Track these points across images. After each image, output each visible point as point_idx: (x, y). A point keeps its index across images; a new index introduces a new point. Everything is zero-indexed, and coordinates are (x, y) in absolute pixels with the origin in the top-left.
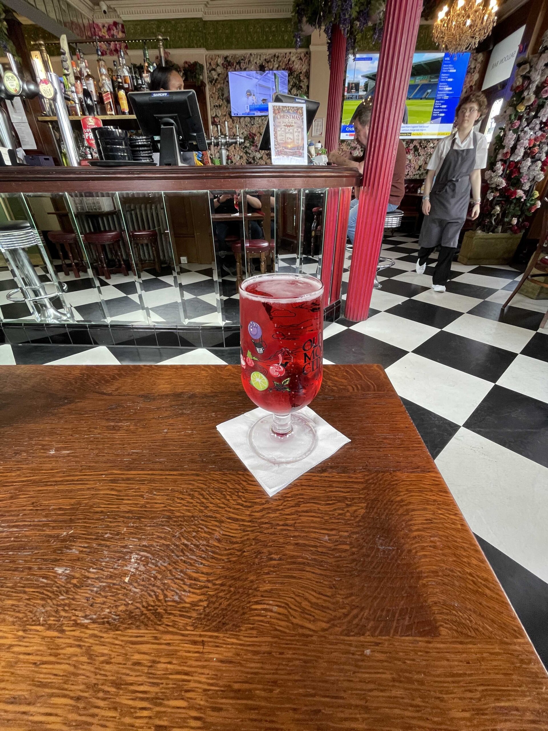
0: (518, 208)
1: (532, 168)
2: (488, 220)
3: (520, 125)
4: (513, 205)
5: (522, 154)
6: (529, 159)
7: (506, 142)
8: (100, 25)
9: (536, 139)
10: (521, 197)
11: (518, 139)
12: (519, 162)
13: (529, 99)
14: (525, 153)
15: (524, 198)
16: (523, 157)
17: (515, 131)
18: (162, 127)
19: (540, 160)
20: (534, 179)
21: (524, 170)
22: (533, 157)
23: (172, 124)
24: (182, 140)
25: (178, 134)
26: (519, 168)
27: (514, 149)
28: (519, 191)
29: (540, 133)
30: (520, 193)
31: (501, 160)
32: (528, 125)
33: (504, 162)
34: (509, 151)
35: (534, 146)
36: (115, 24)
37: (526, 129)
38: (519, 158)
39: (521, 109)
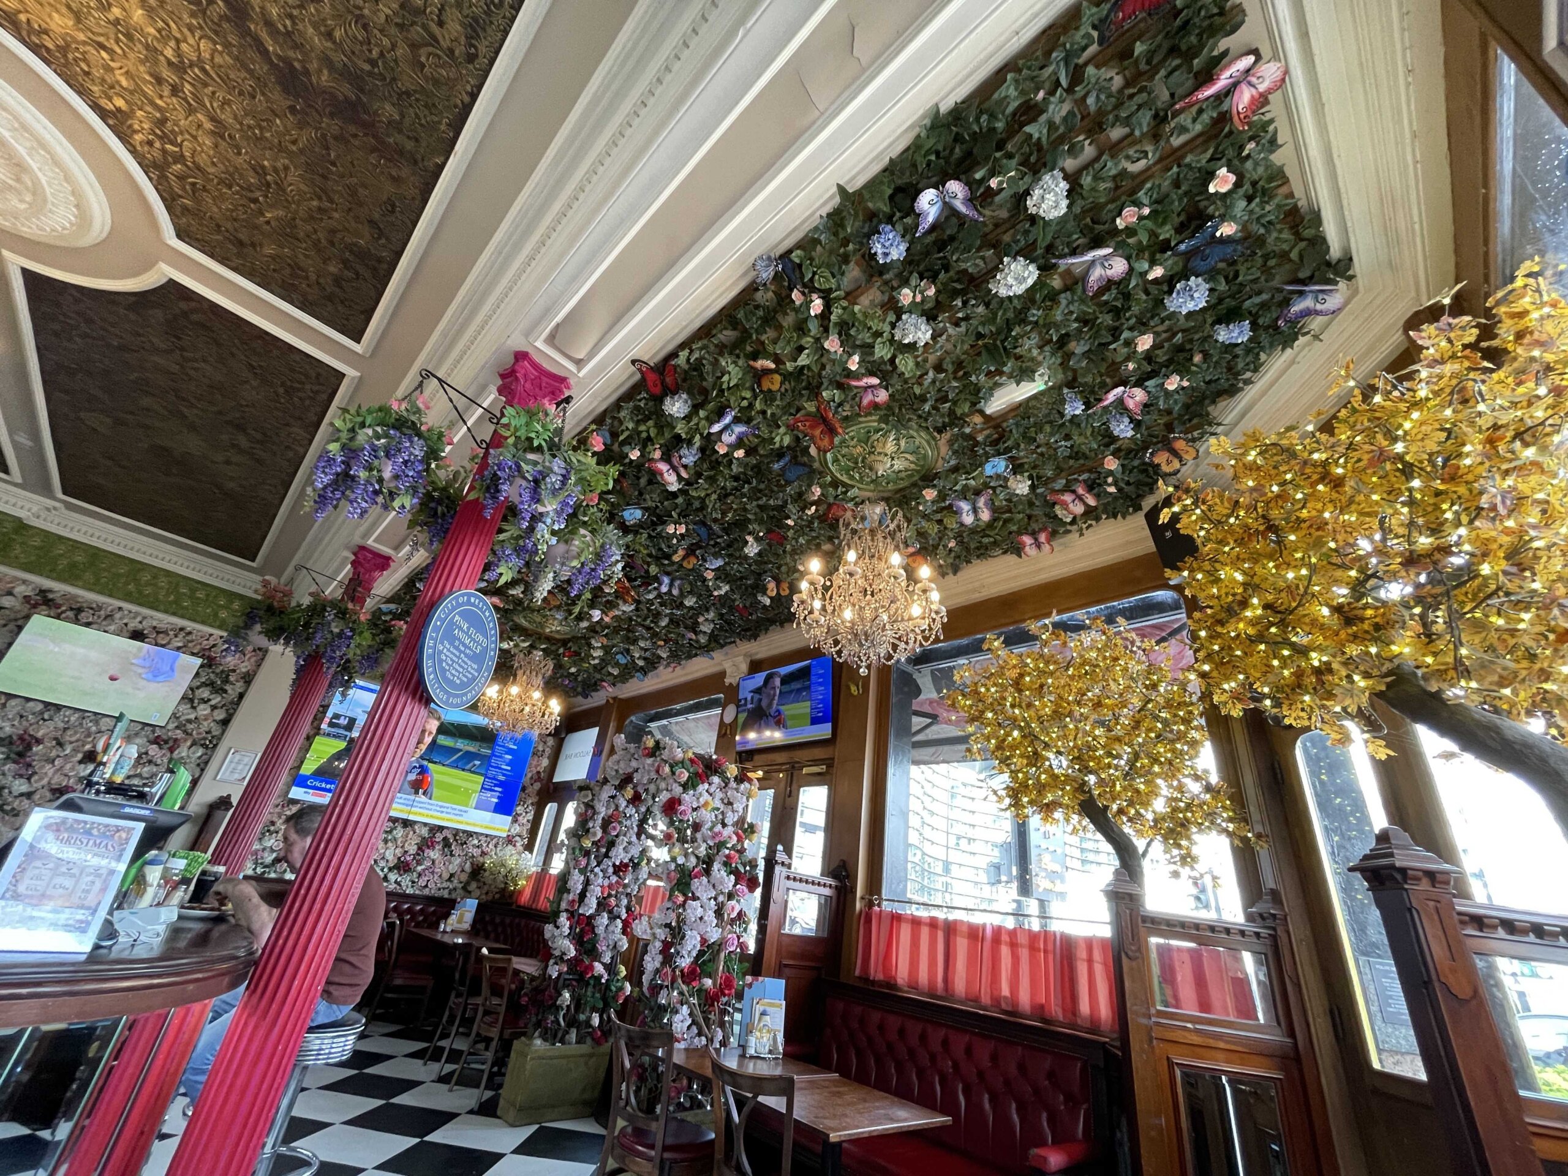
0: (598, 995)
1: (611, 928)
2: (552, 1018)
3: (588, 864)
4: (590, 989)
5: (595, 906)
6: (605, 915)
7: (570, 884)
9: (610, 886)
10: (601, 976)
11: (587, 883)
12: (591, 917)
13: (595, 834)
14: (599, 904)
15: (606, 976)
16: (597, 910)
17: (583, 871)
19: (619, 917)
20: (615, 947)
21: (600, 930)
22: (610, 912)
26: (593, 927)
27: (583, 895)
28: (596, 964)
29: (614, 879)
30: (599, 968)
31: (567, 911)
32: (598, 865)
33: (572, 914)
34: (577, 898)
35: (610, 895)
37: (597, 870)
38: (591, 911)
39: (587, 844)
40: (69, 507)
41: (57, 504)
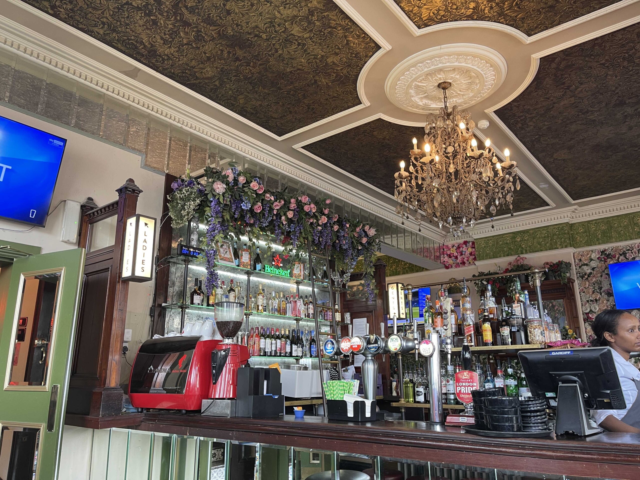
8: (450, 246)
18: (560, 384)
23: (575, 382)
24: (587, 398)
25: (583, 393)
36: (466, 243)
40: (580, 205)
41: (576, 207)
